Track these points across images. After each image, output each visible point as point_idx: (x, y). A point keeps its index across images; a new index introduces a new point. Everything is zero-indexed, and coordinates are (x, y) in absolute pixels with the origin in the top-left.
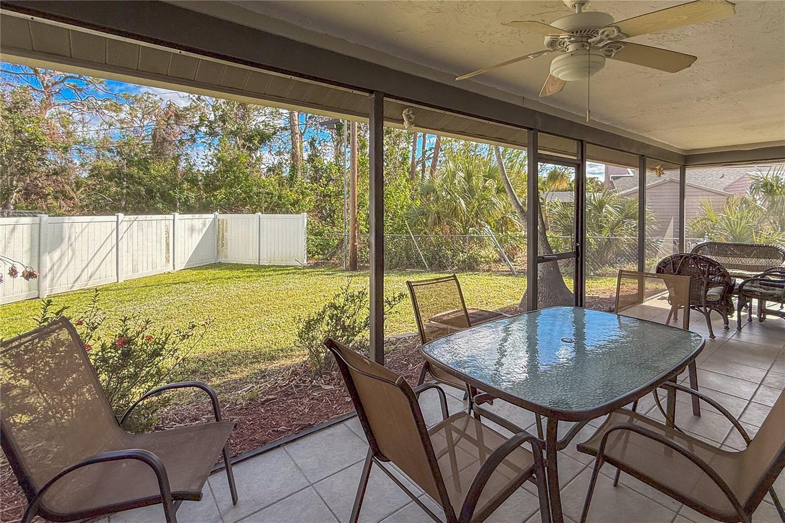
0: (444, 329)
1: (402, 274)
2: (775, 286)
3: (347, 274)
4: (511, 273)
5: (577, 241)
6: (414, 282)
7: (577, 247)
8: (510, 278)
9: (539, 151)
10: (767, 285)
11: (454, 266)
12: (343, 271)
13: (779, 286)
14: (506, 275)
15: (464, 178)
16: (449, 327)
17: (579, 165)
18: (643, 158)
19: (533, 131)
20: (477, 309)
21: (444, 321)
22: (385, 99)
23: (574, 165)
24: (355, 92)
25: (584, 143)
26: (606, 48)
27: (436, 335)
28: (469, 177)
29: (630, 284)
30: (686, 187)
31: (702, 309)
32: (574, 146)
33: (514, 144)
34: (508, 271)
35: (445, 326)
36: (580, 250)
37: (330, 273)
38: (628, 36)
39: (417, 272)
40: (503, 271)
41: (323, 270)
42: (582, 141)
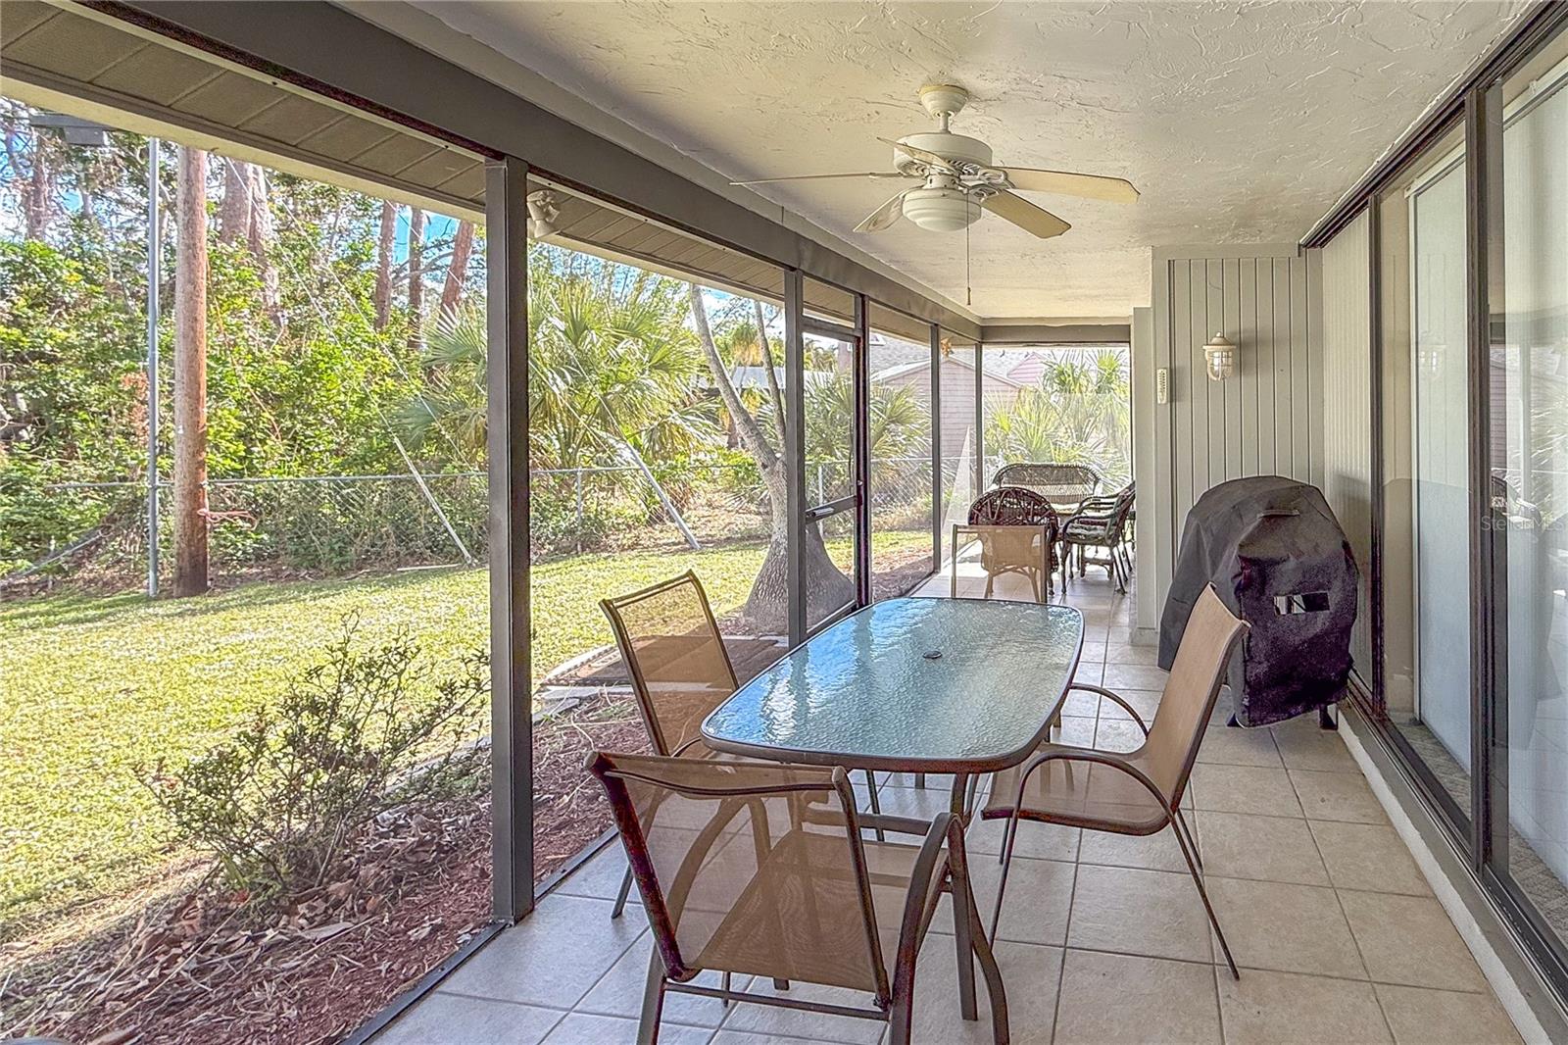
0: (591, 698)
1: (391, 583)
2: (1095, 524)
3: (171, 607)
4: (687, 546)
5: (858, 478)
6: (617, 600)
7: (859, 488)
8: (689, 557)
9: (806, 313)
10: (1088, 523)
11: (543, 545)
12: (147, 600)
13: (1099, 524)
14: (674, 553)
15: (565, 333)
16: (606, 689)
17: (859, 338)
18: (935, 328)
19: (794, 273)
20: (654, 637)
21: (584, 680)
22: (530, 176)
23: (852, 339)
24: (452, 148)
25: (866, 299)
26: (977, 190)
27: (580, 715)
28: (577, 330)
29: (906, 542)
30: (983, 378)
31: (1026, 569)
32: (849, 303)
33: (744, 288)
34: (679, 543)
35: (596, 690)
36: (862, 492)
37: (91, 613)
38: (1014, 187)
39: (435, 570)
40: (667, 544)
41: (43, 607)
42: (862, 296)
